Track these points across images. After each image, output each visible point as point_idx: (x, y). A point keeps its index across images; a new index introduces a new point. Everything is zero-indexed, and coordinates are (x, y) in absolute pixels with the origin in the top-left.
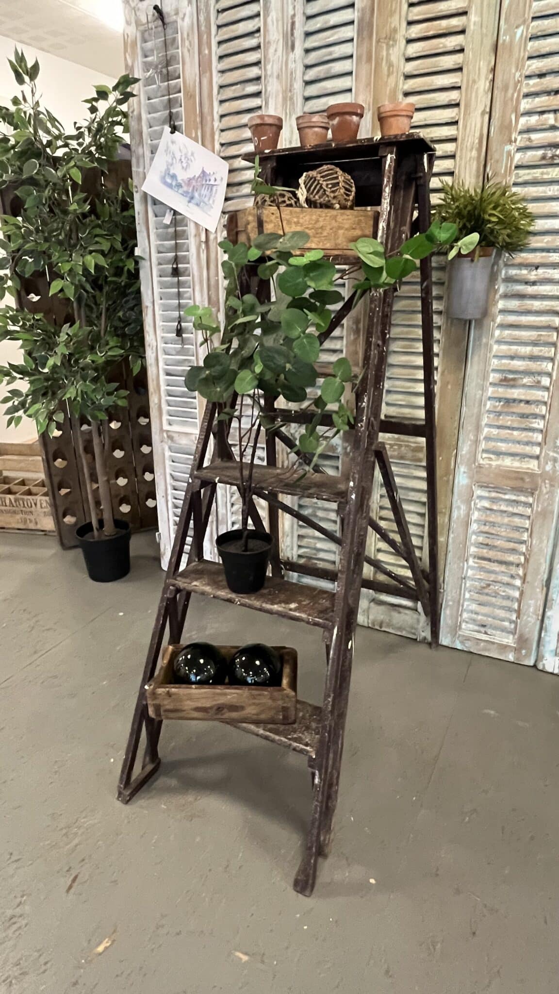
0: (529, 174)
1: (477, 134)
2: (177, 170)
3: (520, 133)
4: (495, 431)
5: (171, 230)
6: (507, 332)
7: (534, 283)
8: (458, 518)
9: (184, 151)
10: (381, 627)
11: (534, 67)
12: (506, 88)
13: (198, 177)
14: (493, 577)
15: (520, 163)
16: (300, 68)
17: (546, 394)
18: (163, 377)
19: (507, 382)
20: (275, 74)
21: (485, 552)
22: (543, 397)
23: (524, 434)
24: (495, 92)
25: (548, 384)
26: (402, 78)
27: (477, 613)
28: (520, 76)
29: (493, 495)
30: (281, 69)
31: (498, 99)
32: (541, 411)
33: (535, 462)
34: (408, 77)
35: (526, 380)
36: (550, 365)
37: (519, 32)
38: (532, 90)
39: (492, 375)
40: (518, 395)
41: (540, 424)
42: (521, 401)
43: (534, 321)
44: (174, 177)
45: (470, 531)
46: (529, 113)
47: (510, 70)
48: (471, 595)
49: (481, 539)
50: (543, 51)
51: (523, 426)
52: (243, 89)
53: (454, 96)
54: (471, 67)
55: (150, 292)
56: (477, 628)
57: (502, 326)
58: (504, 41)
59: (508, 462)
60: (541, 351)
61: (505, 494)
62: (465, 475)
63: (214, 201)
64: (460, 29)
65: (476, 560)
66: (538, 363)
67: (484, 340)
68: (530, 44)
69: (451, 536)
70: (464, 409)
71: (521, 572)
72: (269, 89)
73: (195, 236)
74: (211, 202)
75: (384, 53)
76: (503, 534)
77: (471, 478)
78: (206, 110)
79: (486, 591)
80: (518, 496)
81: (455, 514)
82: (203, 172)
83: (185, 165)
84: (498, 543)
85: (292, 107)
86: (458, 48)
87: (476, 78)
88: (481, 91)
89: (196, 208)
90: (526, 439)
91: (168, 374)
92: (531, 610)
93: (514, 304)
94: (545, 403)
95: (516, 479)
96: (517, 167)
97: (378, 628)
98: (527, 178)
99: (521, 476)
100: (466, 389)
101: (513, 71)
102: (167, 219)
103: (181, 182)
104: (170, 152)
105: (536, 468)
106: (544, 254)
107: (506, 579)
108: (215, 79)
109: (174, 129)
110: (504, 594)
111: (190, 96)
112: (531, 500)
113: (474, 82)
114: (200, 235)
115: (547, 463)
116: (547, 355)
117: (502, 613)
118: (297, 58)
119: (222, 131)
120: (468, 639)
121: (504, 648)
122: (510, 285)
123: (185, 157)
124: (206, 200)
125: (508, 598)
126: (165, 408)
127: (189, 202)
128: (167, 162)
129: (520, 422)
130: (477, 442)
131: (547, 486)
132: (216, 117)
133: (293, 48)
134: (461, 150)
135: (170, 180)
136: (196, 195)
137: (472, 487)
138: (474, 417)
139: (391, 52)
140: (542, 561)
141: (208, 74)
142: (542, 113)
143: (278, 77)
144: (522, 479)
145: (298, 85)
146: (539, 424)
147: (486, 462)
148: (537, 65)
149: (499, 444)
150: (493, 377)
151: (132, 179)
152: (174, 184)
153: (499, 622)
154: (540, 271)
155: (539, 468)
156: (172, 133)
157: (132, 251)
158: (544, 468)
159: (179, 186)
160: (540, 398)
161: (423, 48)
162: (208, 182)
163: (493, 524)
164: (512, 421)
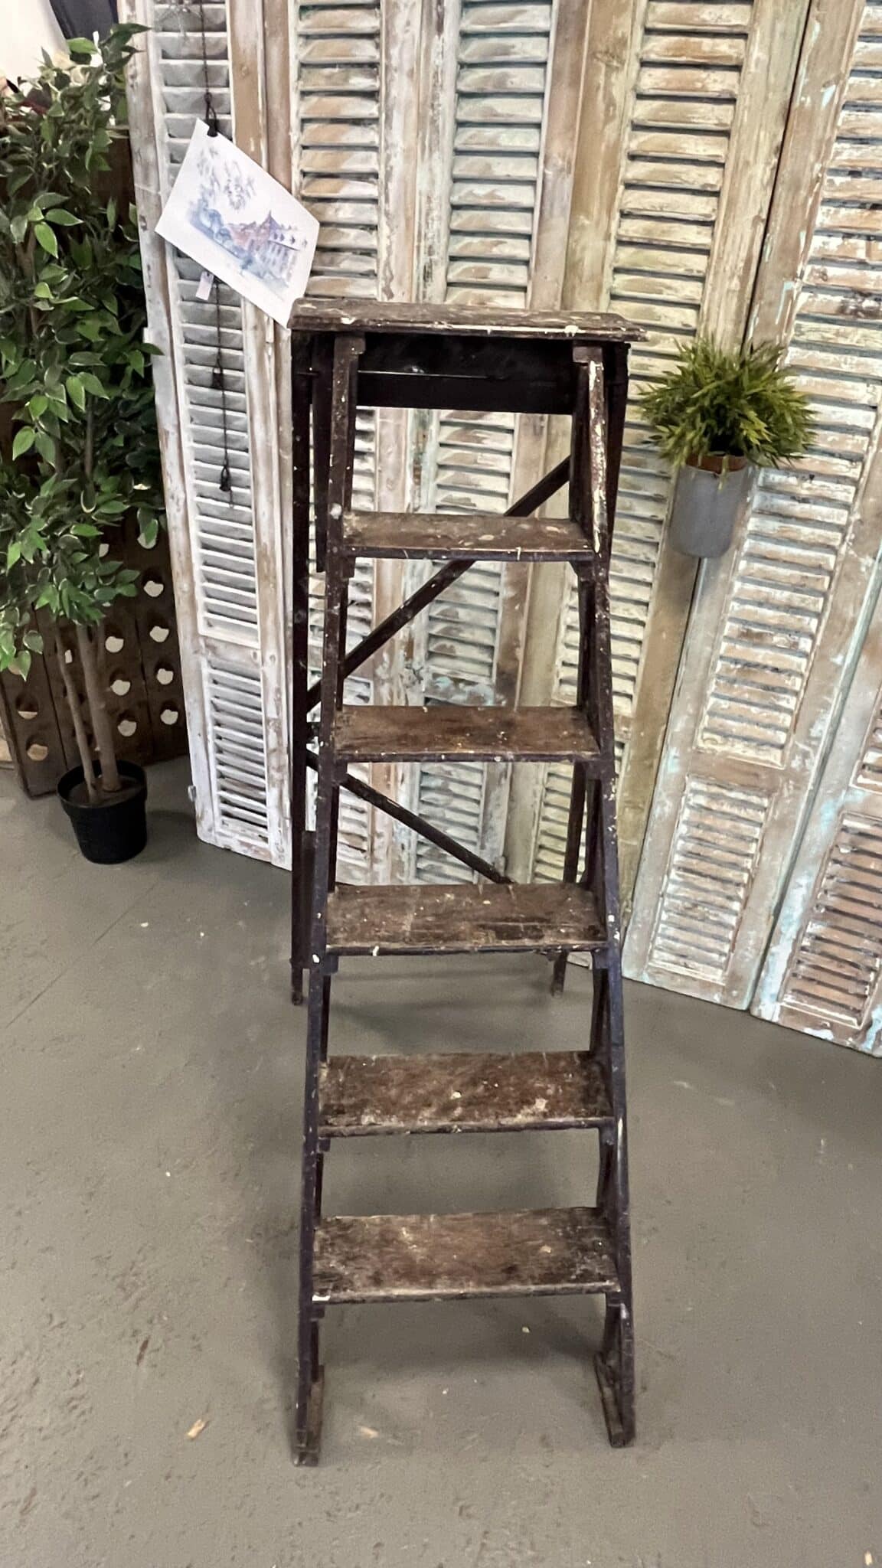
0: (817, 330)
1: (743, 254)
2: (221, 204)
3: (812, 261)
4: (725, 704)
5: (210, 308)
6: (757, 566)
7: (805, 500)
8: (660, 818)
9: (235, 173)
11: (845, 156)
12: (796, 186)
13: (261, 227)
14: (701, 896)
15: (804, 312)
16: (451, 67)
17: (804, 661)
18: (197, 551)
19: (751, 636)
20: (406, 67)
21: (694, 863)
22: (799, 666)
23: (766, 713)
24: (780, 189)
25: (808, 650)
26: (629, 129)
27: (676, 940)
28: (822, 170)
29: (715, 790)
30: (418, 64)
31: (783, 200)
32: (794, 685)
33: (778, 753)
34: (637, 127)
35: (778, 639)
36: (814, 622)
37: (828, 93)
38: (838, 195)
39: (728, 624)
40: (763, 659)
41: (791, 703)
42: (766, 667)
43: (800, 556)
44: (215, 216)
45: (677, 835)
46: (829, 232)
47: (807, 157)
48: (669, 917)
49: (690, 846)
50: (862, 133)
51: (766, 703)
52: (346, 80)
53: (711, 177)
54: (744, 137)
55: (172, 409)
56: (673, 958)
57: (752, 556)
58: (802, 104)
59: (739, 749)
60: (803, 600)
61: (731, 790)
62: (676, 760)
63: (289, 275)
64: (733, 63)
65: (681, 873)
66: (799, 617)
67: (722, 576)
68: (844, 114)
69: (649, 839)
70: (683, 669)
71: (741, 893)
72: (394, 92)
73: (255, 328)
74: (284, 275)
75: (601, 79)
76: (722, 842)
77: (684, 765)
78: (276, 106)
79: (691, 913)
80: (749, 795)
81: (657, 811)
82: (270, 220)
83: (235, 199)
84: (716, 853)
85: (434, 136)
86: (727, 96)
87: (751, 159)
88: (757, 184)
89: (255, 280)
90: (767, 721)
91: (206, 546)
92: (751, 942)
93: (772, 526)
94: (802, 675)
95: (748, 774)
96: (800, 316)
98: (814, 337)
99: (753, 770)
100: (688, 642)
101: (812, 158)
102: (204, 291)
103: (229, 229)
104: (207, 169)
105: (778, 763)
106: (826, 458)
107: (720, 900)
108: (293, 51)
109: (215, 128)
110: (715, 919)
111: (245, 72)
112: (765, 802)
113: (747, 163)
114: (263, 330)
115: (794, 758)
116: (812, 608)
117: (711, 943)
118: (446, 49)
119: (305, 147)
120: (659, 971)
121: (707, 986)
122: (768, 495)
123: (237, 186)
124: (275, 269)
125: (720, 924)
126: (201, 599)
127: (244, 267)
128: (202, 186)
129: (762, 695)
130: (697, 718)
131: (791, 787)
132: (295, 122)
133: (440, 28)
134: (716, 274)
135: (210, 223)
136: (257, 257)
137: (684, 779)
138: (696, 683)
139: (613, 79)
140: (773, 883)
141: (280, 38)
142: (849, 236)
143: (411, 74)
144: (756, 775)
145: (447, 97)
146: (788, 702)
147: (708, 745)
148: (848, 154)
149: (730, 723)
150: (730, 628)
151: (134, 203)
152: (216, 229)
153: (705, 953)
154: (817, 483)
155: (782, 761)
156: (212, 133)
157: (139, 336)
158: (789, 764)
159: (225, 235)
160: (794, 668)
161: (668, 81)
162: (278, 240)
163: (710, 829)
164: (750, 692)
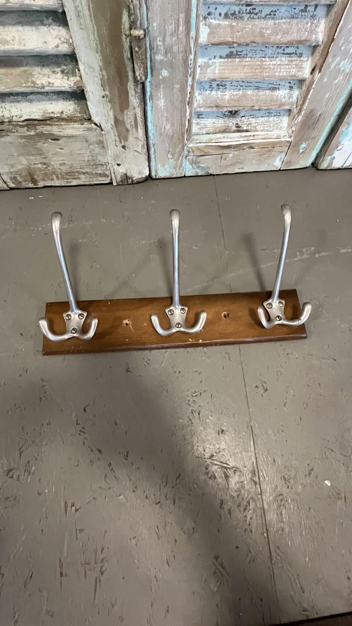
10: (34, 181)
97: (31, 185)
